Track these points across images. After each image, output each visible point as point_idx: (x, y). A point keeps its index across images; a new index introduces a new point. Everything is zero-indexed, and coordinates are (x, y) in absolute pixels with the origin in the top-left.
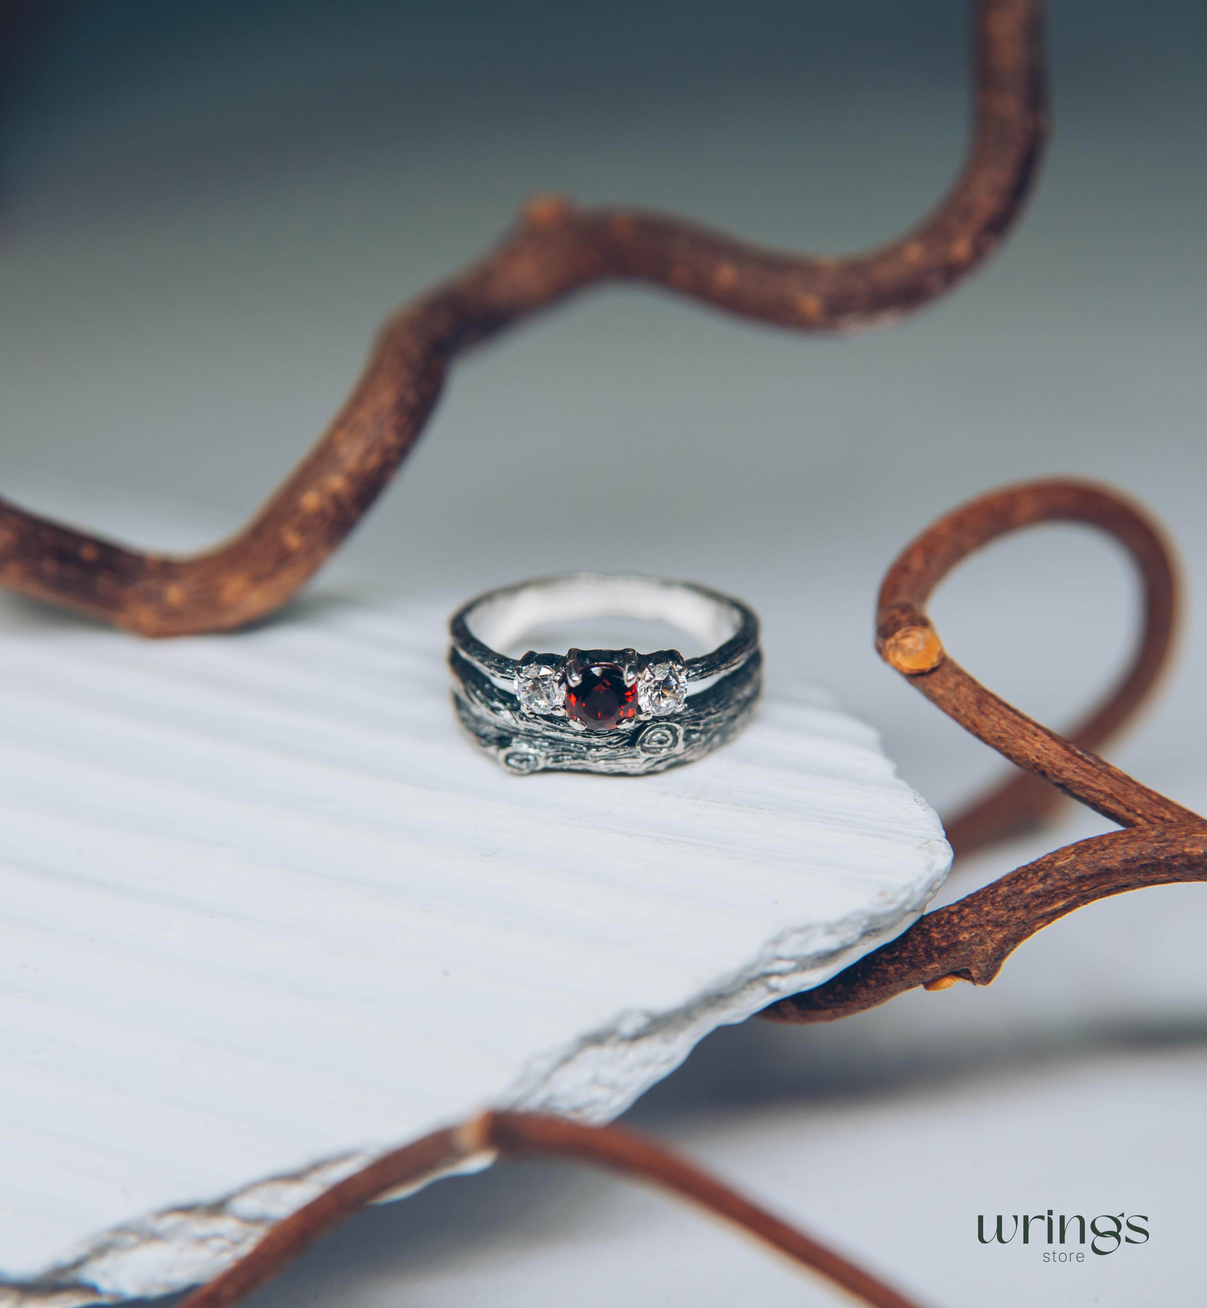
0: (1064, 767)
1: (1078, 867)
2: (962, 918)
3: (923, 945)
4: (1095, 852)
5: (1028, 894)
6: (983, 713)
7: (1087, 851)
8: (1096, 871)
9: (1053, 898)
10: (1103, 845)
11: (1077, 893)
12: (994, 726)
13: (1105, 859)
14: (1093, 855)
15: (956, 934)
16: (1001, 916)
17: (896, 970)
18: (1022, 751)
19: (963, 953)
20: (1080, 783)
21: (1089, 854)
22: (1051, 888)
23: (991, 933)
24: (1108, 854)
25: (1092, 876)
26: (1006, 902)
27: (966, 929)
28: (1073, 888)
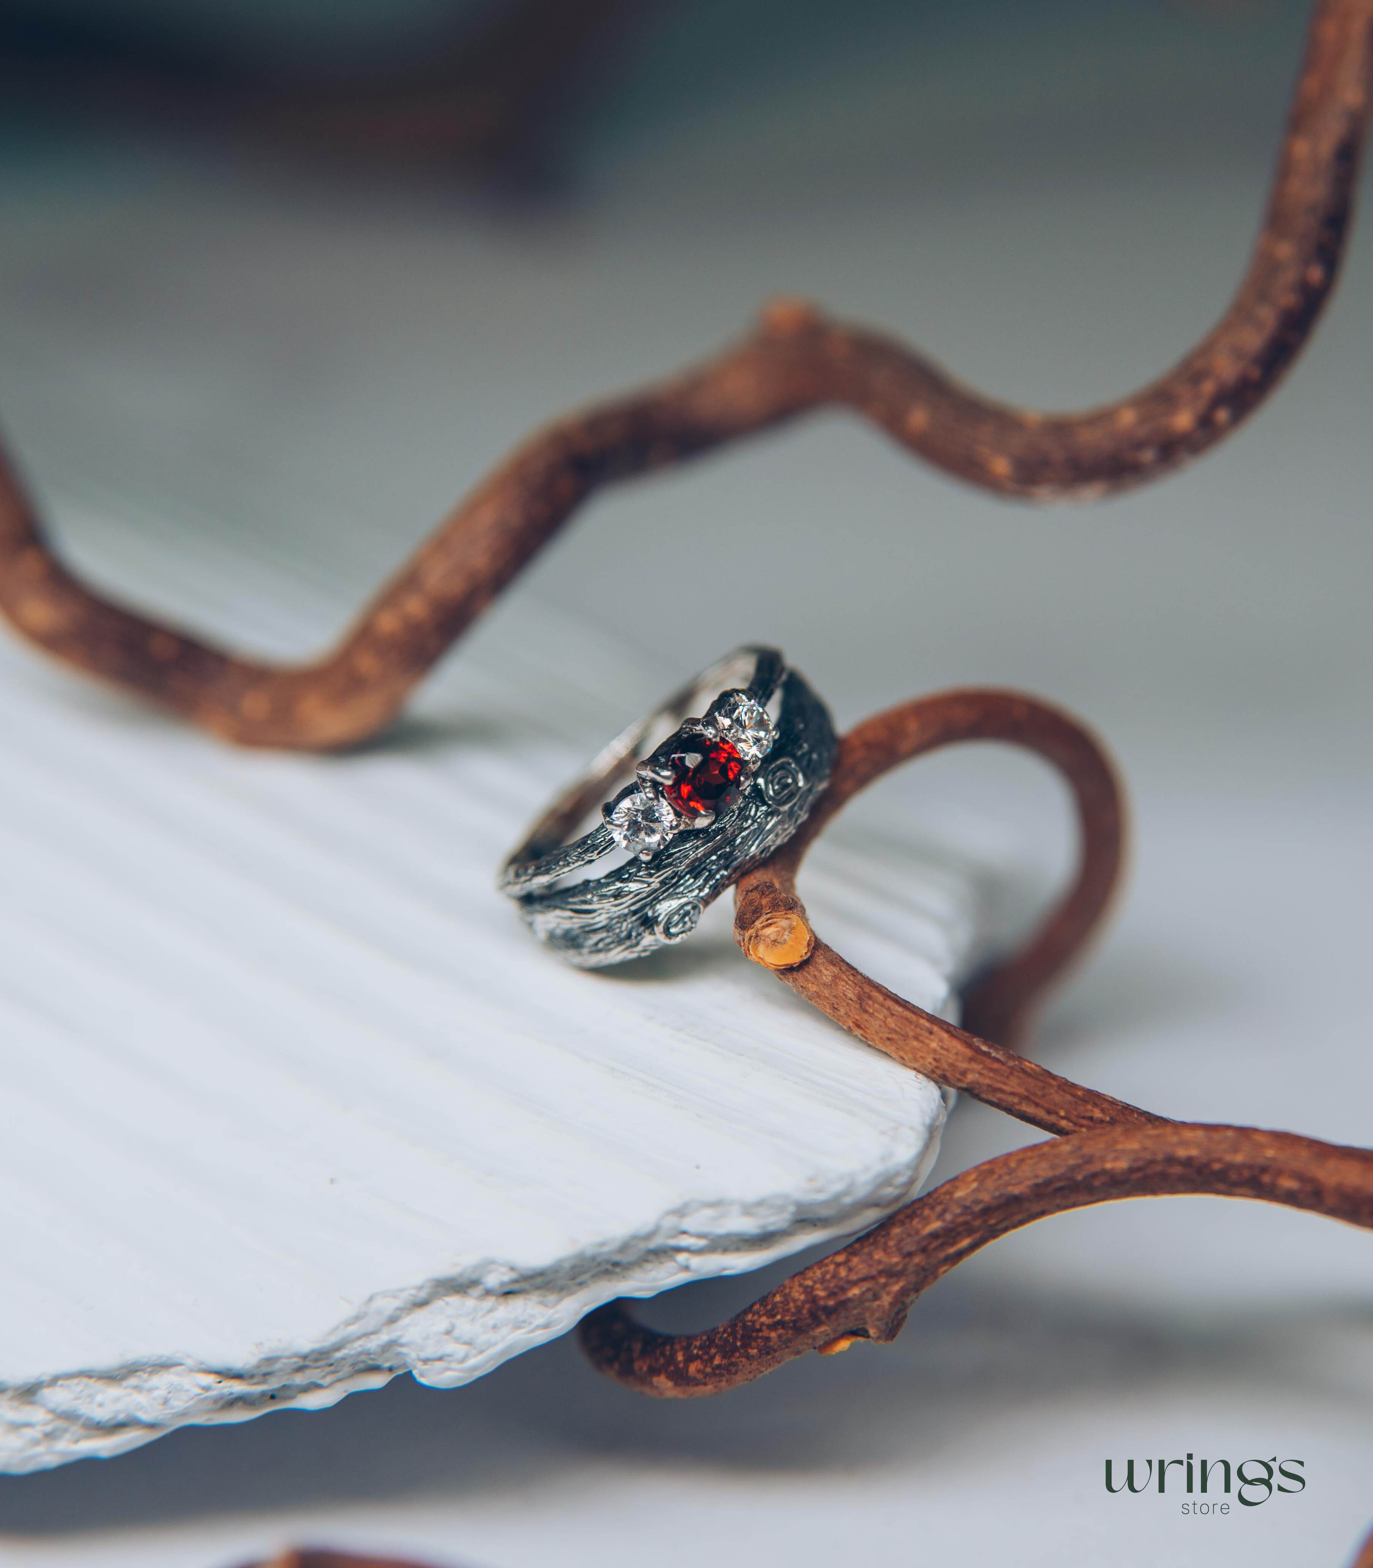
0: (969, 1069)
1: (981, 1197)
4: (1001, 1175)
5: (924, 1234)
6: (866, 1012)
7: (992, 1175)
8: (1002, 1200)
9: (954, 1236)
11: (982, 1227)
12: (881, 1026)
13: (1012, 1184)
14: (998, 1181)
15: (844, 1290)
16: (896, 1264)
21: (994, 1178)
22: (952, 1225)
23: (885, 1285)
24: (1015, 1179)
25: (999, 1207)
27: (855, 1283)
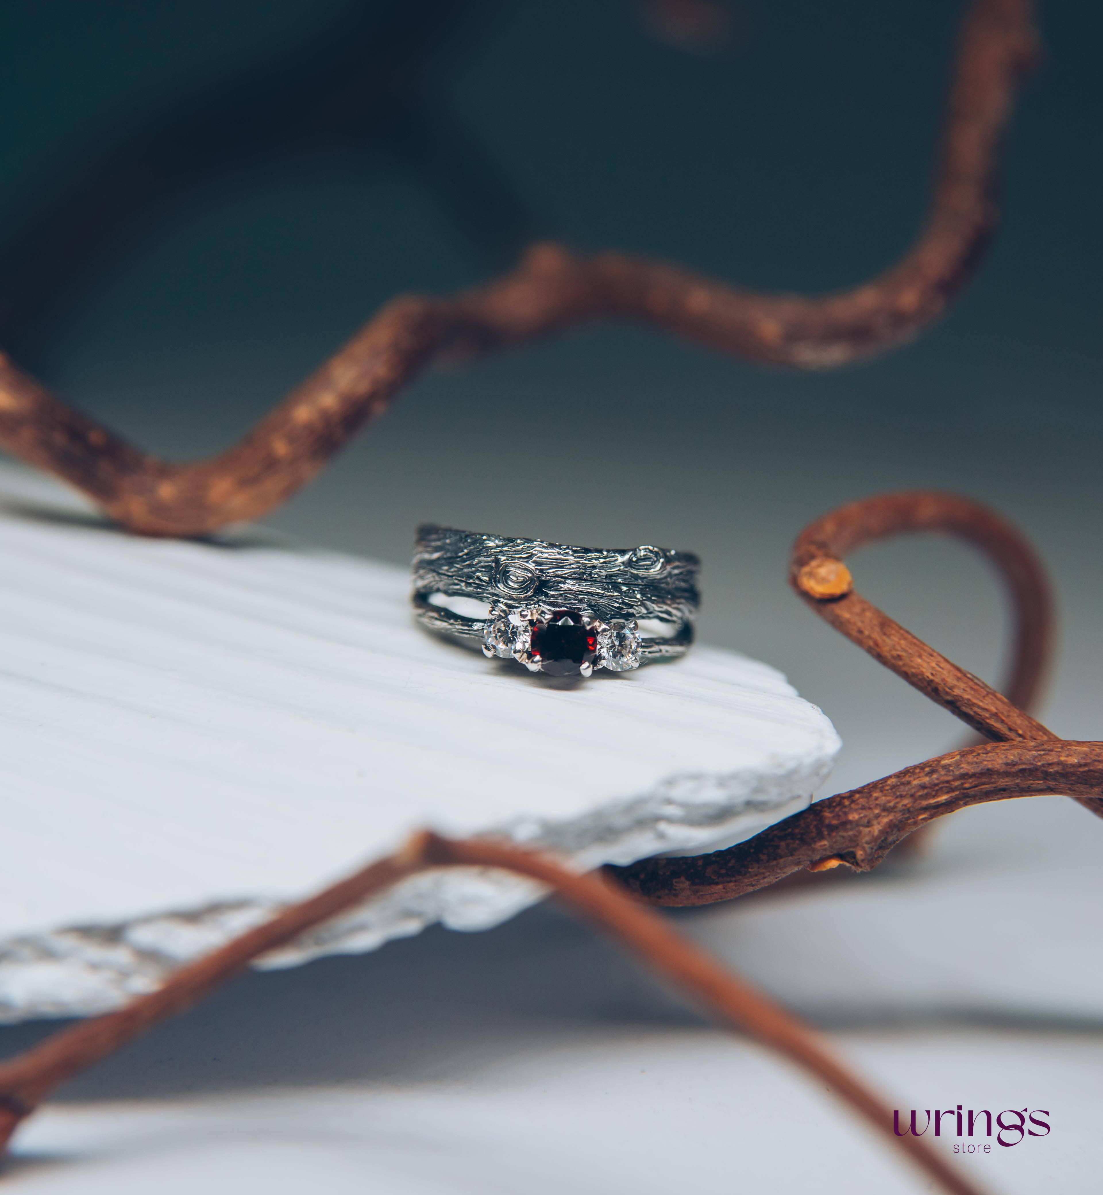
0: (956, 685)
1: (963, 765)
2: (853, 801)
3: (815, 823)
4: (979, 754)
5: (915, 784)
7: (971, 754)
8: (978, 770)
9: (937, 790)
10: (986, 750)
11: (960, 789)
12: (894, 645)
13: (988, 761)
14: (977, 757)
15: (846, 814)
16: (889, 802)
17: (788, 845)
18: (919, 668)
19: (851, 833)
20: (969, 700)
21: (973, 756)
22: (936, 782)
24: (990, 757)
25: (974, 775)
26: (894, 790)
27: (856, 810)
28: (957, 783)
